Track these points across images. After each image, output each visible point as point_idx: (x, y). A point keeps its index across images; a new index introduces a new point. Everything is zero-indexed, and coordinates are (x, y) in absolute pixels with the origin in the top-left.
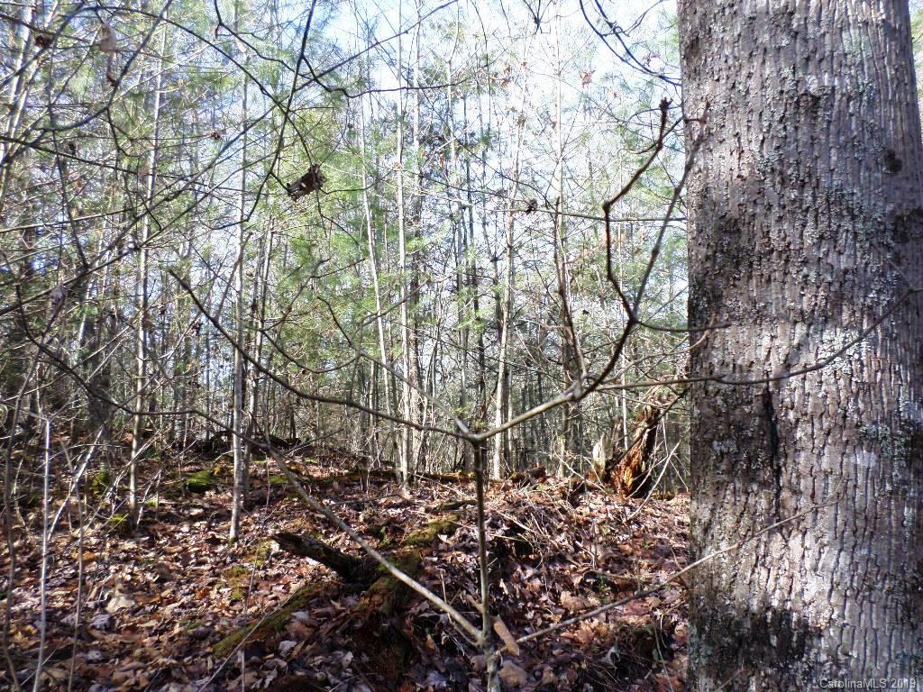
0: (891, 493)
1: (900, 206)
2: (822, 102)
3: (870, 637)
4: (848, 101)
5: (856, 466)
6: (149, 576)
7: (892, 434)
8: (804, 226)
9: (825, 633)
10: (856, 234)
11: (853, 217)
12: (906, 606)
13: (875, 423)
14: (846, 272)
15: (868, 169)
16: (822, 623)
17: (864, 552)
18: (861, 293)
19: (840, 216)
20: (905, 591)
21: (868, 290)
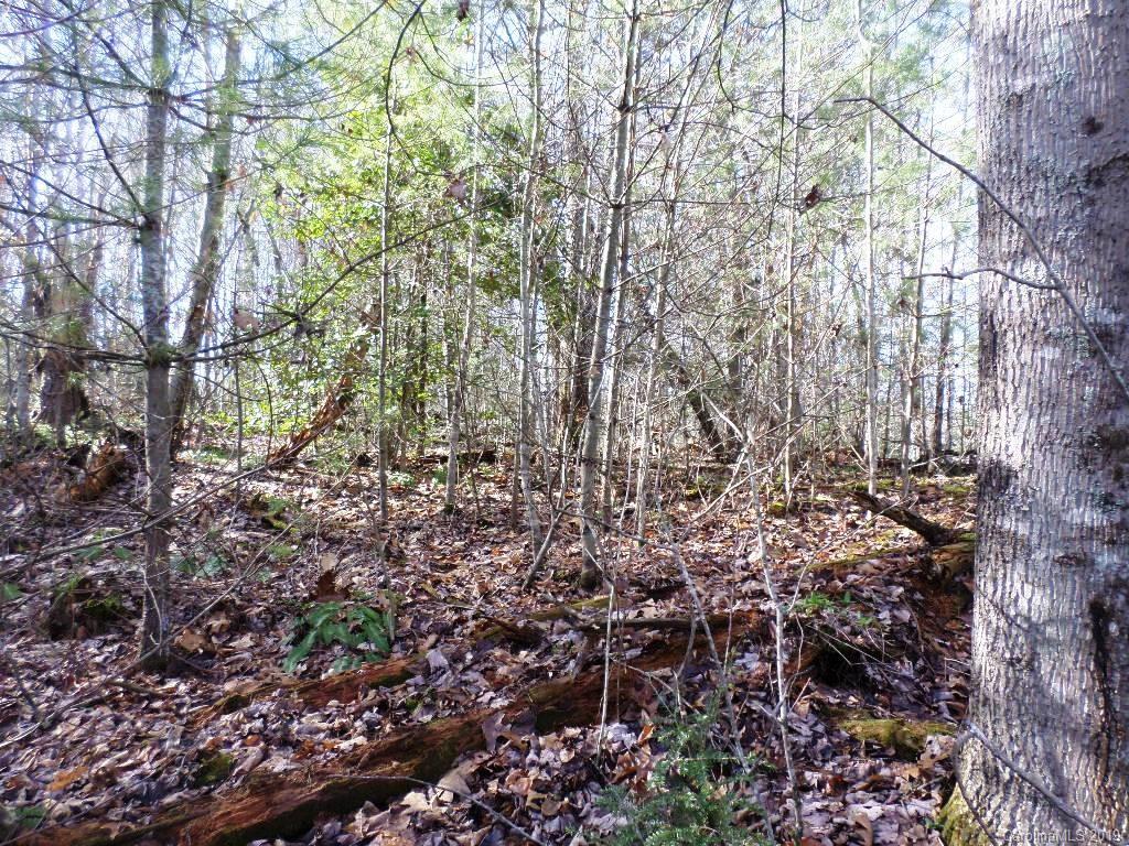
0: (1072, 376)
1: (1097, 160)
2: (1024, 98)
3: (1051, 476)
4: (1046, 90)
5: (1043, 359)
6: (787, 543)
7: (1074, 334)
8: (1011, 192)
9: (1019, 475)
10: (1047, 191)
11: (1046, 178)
12: (1082, 457)
13: (1059, 327)
14: (1040, 219)
15: (1063, 138)
16: (1016, 467)
17: (1048, 418)
18: (1051, 234)
19: (1036, 179)
20: (1081, 446)
21: (1056, 229)
